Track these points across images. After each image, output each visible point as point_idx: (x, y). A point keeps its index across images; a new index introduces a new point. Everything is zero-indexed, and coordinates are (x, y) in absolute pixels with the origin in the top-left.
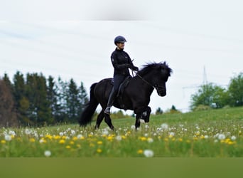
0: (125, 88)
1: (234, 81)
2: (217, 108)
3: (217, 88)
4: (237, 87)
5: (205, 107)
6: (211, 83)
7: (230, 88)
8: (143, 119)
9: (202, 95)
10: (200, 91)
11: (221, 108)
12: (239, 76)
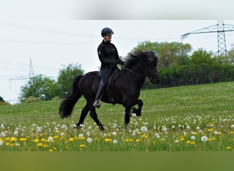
0: (114, 81)
1: (63, 72)
2: (46, 99)
3: (46, 80)
4: (65, 79)
5: (35, 99)
6: (41, 75)
7: (59, 80)
8: (134, 112)
9: (31, 87)
10: (29, 83)
11: (50, 99)
12: (68, 68)
